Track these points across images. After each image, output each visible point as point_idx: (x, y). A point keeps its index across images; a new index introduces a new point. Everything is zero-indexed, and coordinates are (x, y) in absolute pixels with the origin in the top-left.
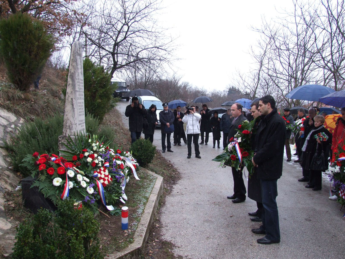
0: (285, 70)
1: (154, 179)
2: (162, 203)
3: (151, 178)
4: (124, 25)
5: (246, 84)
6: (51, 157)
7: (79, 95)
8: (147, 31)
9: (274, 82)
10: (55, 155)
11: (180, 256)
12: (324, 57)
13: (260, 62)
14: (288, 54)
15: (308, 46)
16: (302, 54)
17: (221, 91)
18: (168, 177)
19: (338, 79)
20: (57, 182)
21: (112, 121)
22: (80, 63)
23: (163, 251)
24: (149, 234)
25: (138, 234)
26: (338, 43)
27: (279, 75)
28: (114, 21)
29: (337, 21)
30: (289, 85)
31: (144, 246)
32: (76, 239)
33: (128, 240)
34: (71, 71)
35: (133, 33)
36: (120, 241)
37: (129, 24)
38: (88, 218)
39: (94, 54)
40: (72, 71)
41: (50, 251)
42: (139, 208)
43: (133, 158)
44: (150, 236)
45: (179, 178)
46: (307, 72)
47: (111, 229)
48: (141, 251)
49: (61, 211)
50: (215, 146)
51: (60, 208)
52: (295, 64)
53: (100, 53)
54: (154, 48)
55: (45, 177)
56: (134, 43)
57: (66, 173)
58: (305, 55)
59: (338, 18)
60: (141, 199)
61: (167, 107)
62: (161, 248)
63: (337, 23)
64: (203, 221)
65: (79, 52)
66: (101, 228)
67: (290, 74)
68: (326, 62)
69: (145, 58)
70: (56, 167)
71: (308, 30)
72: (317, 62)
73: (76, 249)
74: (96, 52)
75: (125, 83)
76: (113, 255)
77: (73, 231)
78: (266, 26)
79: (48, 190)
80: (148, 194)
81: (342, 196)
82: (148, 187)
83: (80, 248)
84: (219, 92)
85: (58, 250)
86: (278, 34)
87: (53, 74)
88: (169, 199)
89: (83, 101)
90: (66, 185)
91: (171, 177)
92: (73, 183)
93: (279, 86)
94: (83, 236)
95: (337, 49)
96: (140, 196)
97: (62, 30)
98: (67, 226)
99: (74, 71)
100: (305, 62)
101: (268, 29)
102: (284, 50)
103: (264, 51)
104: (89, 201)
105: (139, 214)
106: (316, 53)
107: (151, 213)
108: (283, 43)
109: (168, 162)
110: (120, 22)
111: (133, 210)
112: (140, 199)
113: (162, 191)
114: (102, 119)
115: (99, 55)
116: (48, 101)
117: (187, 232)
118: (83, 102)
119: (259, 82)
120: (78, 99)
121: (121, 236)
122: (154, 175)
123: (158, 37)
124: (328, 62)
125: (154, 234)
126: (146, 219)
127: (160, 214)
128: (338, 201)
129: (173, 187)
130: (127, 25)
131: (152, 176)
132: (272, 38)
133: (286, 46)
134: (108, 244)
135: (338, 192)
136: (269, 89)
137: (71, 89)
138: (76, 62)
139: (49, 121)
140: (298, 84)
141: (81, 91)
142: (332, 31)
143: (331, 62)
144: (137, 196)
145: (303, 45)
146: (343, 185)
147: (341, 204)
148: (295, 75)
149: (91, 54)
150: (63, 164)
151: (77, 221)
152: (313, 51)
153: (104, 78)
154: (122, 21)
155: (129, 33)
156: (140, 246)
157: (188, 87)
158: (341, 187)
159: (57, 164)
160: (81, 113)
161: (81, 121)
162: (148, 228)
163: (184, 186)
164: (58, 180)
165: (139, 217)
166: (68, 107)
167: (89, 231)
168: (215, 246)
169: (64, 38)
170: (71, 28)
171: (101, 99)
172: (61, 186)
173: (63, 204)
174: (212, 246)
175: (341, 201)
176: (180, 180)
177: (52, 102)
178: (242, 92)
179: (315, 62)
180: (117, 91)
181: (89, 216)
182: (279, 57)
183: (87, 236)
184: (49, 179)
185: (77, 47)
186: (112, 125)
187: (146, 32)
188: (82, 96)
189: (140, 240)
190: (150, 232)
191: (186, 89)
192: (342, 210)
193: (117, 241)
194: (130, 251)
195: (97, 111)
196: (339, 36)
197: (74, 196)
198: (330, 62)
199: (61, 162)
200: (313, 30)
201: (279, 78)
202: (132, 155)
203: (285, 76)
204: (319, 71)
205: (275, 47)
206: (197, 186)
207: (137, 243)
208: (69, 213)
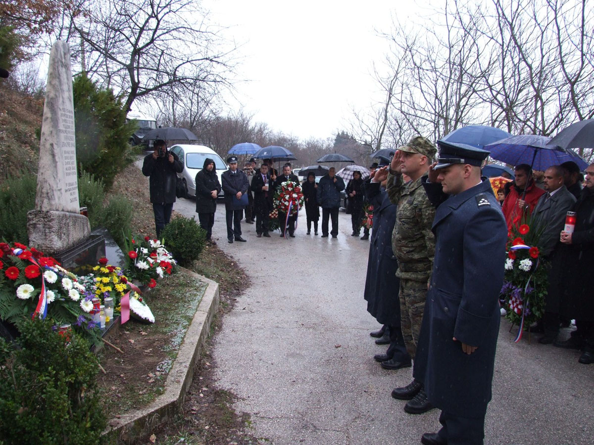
0: (429, 104)
1: (202, 287)
2: (217, 328)
3: (197, 285)
4: (150, 17)
5: (364, 128)
6: (13, 249)
7: (66, 138)
8: (191, 29)
9: (411, 124)
10: (20, 245)
11: (246, 413)
12: (491, 84)
13: (388, 89)
14: (435, 77)
15: (467, 65)
16: (456, 78)
17: (322, 139)
18: (229, 283)
19: (513, 121)
20: (25, 291)
21: (131, 188)
22: (66, 80)
23: (216, 406)
24: (193, 379)
25: (173, 379)
26: (513, 62)
27: (419, 113)
28: (132, 10)
29: (511, 25)
30: (435, 131)
31: (184, 399)
32: (54, 385)
33: (155, 389)
34: (48, 95)
35: (167, 33)
36: (141, 392)
37: (160, 17)
38: (77, 349)
39: (97, 70)
40: (52, 95)
41: (6, 410)
42: (176, 335)
43: (167, 251)
44: (195, 383)
45: (247, 285)
46: (464, 109)
47: (126, 372)
48: (177, 408)
49: (28, 337)
50: (310, 231)
51: (25, 334)
52: (445, 94)
53: (107, 68)
54: (204, 60)
55: (2, 284)
56: (170, 51)
57: (41, 276)
58: (462, 80)
59: (513, 20)
60: (179, 320)
61: (235, 164)
62: (212, 402)
63: (512, 29)
64: (286, 355)
65: (63, 60)
66: (108, 371)
67: (437, 111)
68: (495, 93)
69: (189, 78)
70: (23, 266)
71: (466, 39)
72: (480, 92)
73: (54, 403)
74: (101, 65)
75: (154, 123)
76: (127, 415)
77: (50, 373)
78: (398, 29)
79: (7, 306)
80: (191, 312)
81: (514, 308)
82: (192, 300)
83: (62, 401)
84: (319, 140)
85: (22, 408)
86: (417, 44)
87: (20, 103)
88: (229, 321)
89: (74, 149)
90: (41, 297)
91: (233, 283)
92: (55, 293)
93: (419, 131)
94: (67, 380)
95: (512, 72)
96: (177, 316)
97: (35, 22)
98: (39, 364)
99: (56, 95)
100: (462, 92)
101: (401, 33)
102: (428, 70)
103: (395, 72)
104: (85, 324)
105: (176, 346)
106: (479, 77)
107: (196, 343)
108: (427, 58)
109: (229, 258)
110: (144, 11)
111: (164, 339)
112: (177, 320)
113: (217, 307)
114: (112, 183)
115: (106, 70)
116: (9, 151)
117: (258, 374)
118: (72, 152)
119: (387, 124)
120: (64, 145)
121: (143, 383)
122: (202, 280)
123: (211, 41)
124: (498, 93)
125: (201, 378)
126: (188, 354)
127: (212, 345)
128: (508, 316)
129: (236, 301)
130: (156, 17)
131: (200, 281)
132: (408, 49)
133: (430, 64)
134: (119, 397)
135: (508, 303)
136: (403, 136)
137: (49, 128)
138: (59, 78)
139: (10, 186)
140: (450, 128)
141: (69, 132)
142: (503, 42)
143: (503, 93)
144: (173, 316)
145: (458, 63)
146: (516, 290)
147: (511, 321)
148: (445, 113)
149: (92, 68)
150: (36, 260)
151: (57, 355)
152: (474, 74)
153: (113, 110)
154: (146, 10)
155: (159, 32)
156: (175, 399)
157: (266, 131)
158: (514, 292)
159: (23, 260)
160: (69, 171)
161: (71, 184)
162: (190, 368)
163: (255, 298)
164: (26, 289)
165: (175, 350)
166: (45, 160)
167: (80, 371)
168: (305, 395)
169: (40, 37)
170: (51, 19)
171: (109, 148)
172: (33, 299)
173: (31, 326)
174: (300, 395)
175: (511, 316)
176: (248, 289)
177: (16, 153)
178: (357, 141)
179: (478, 92)
180: (140, 137)
181: (80, 345)
182: (420, 81)
183: (75, 380)
184: (9, 287)
185: (59, 52)
186: (130, 195)
187: (189, 31)
188: (72, 140)
189: (177, 388)
190: (194, 376)
191: (263, 135)
192: (512, 331)
193: (135, 392)
194: (156, 408)
195: (101, 169)
196: (514, 51)
197: (57, 315)
198: (501, 93)
199: (32, 256)
200: (474, 40)
201: (420, 117)
202: (163, 246)
203: (429, 114)
204: (484, 107)
205: (413, 66)
206: (278, 298)
207: (171, 395)
208: (42, 341)
